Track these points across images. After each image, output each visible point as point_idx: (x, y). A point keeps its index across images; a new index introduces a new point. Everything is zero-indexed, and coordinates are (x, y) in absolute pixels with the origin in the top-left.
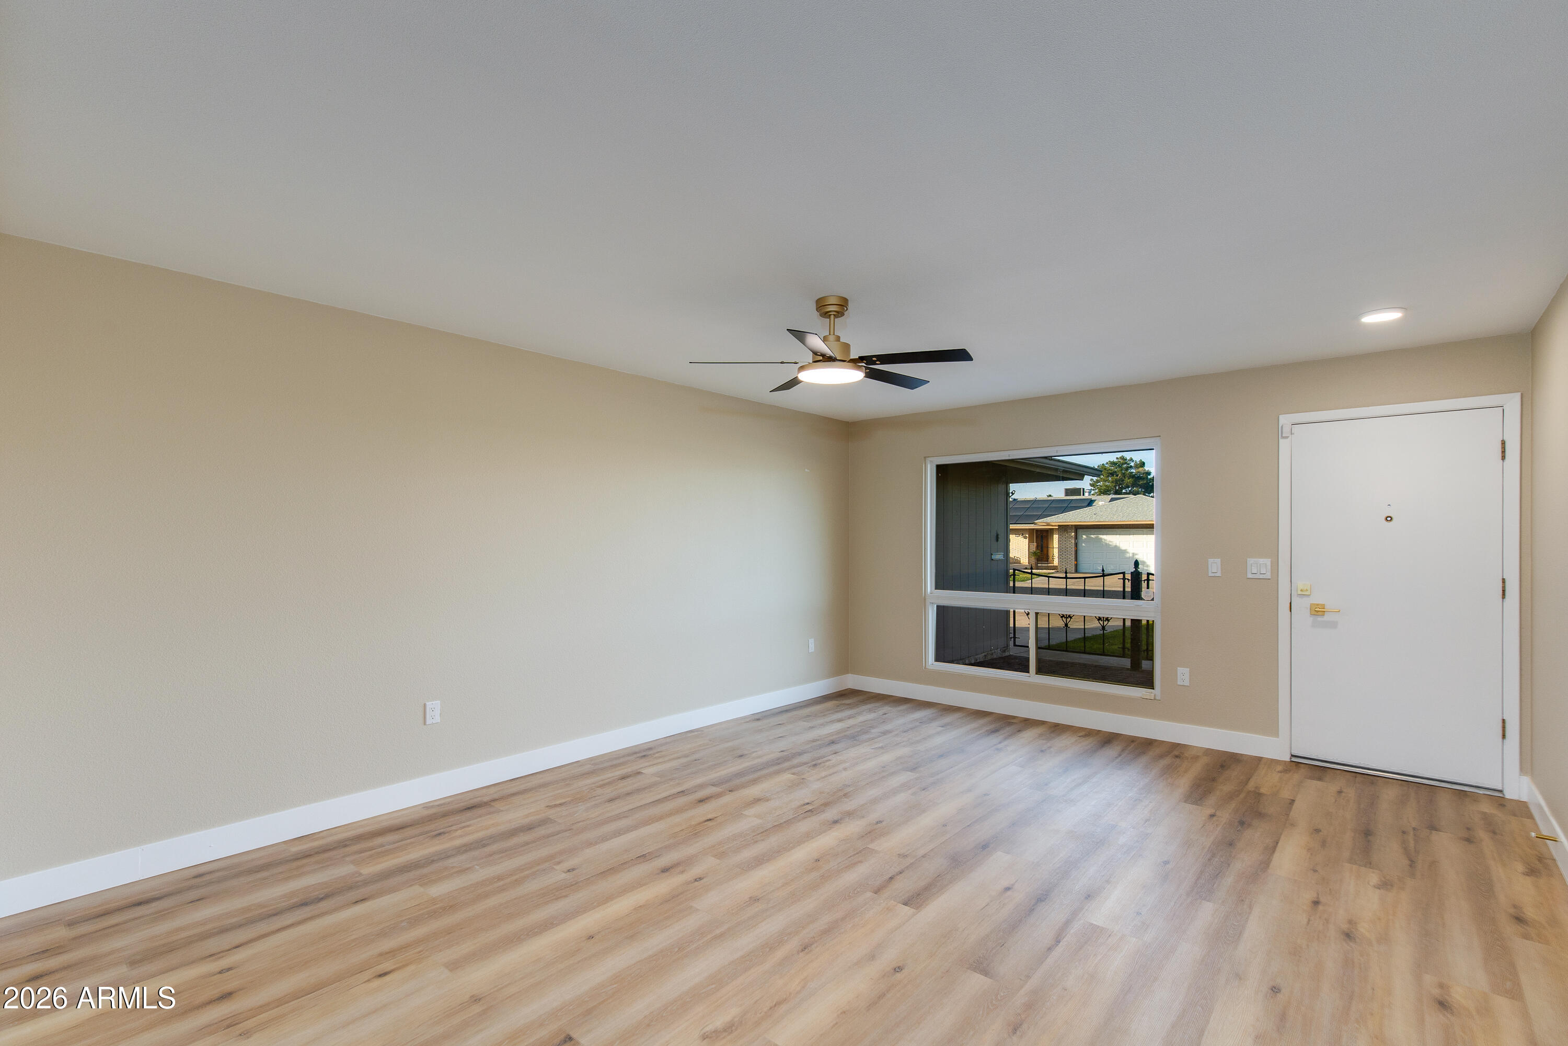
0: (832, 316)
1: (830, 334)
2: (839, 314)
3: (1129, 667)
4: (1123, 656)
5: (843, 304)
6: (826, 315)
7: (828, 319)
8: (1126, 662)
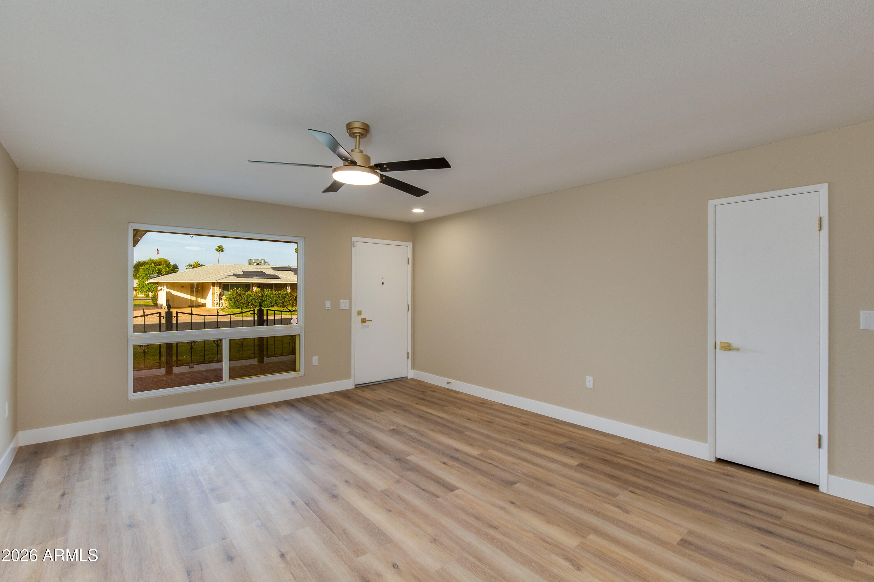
0: (358, 137)
1: (356, 148)
2: (362, 135)
3: (165, 374)
4: (160, 367)
5: (366, 130)
6: (353, 135)
7: (355, 139)
8: (162, 371)
